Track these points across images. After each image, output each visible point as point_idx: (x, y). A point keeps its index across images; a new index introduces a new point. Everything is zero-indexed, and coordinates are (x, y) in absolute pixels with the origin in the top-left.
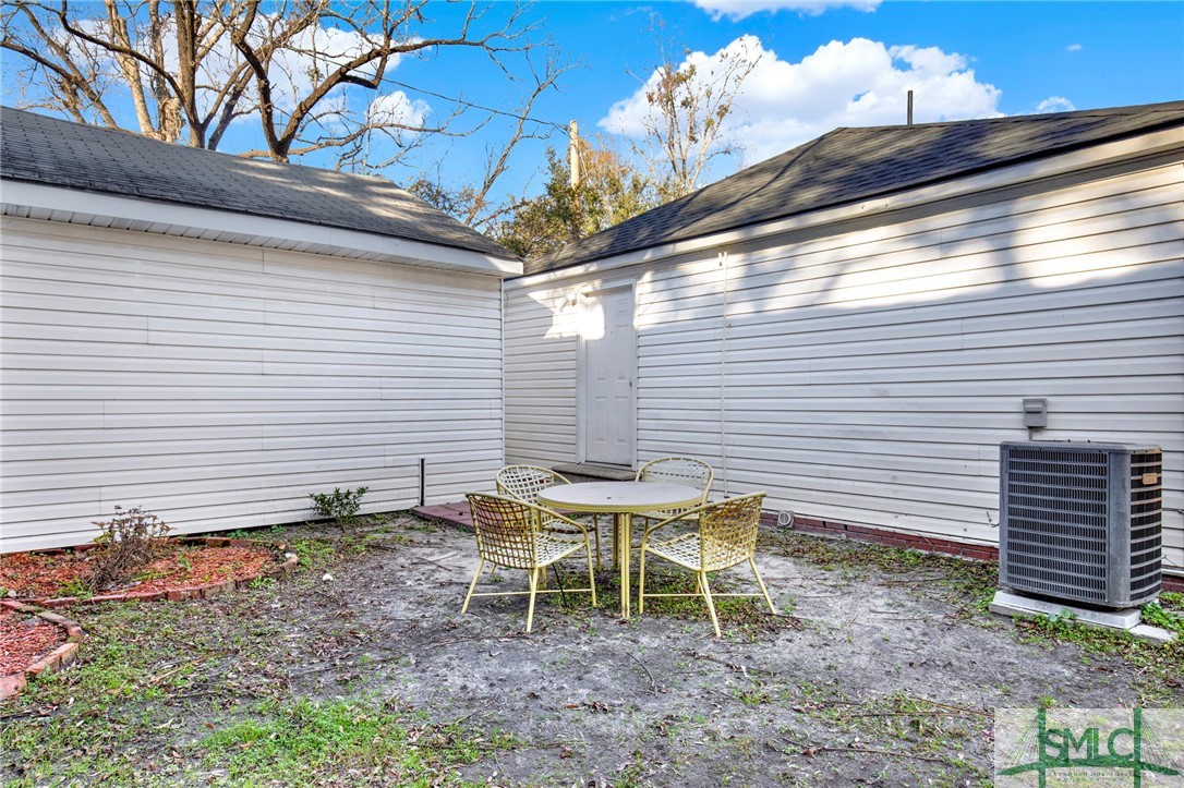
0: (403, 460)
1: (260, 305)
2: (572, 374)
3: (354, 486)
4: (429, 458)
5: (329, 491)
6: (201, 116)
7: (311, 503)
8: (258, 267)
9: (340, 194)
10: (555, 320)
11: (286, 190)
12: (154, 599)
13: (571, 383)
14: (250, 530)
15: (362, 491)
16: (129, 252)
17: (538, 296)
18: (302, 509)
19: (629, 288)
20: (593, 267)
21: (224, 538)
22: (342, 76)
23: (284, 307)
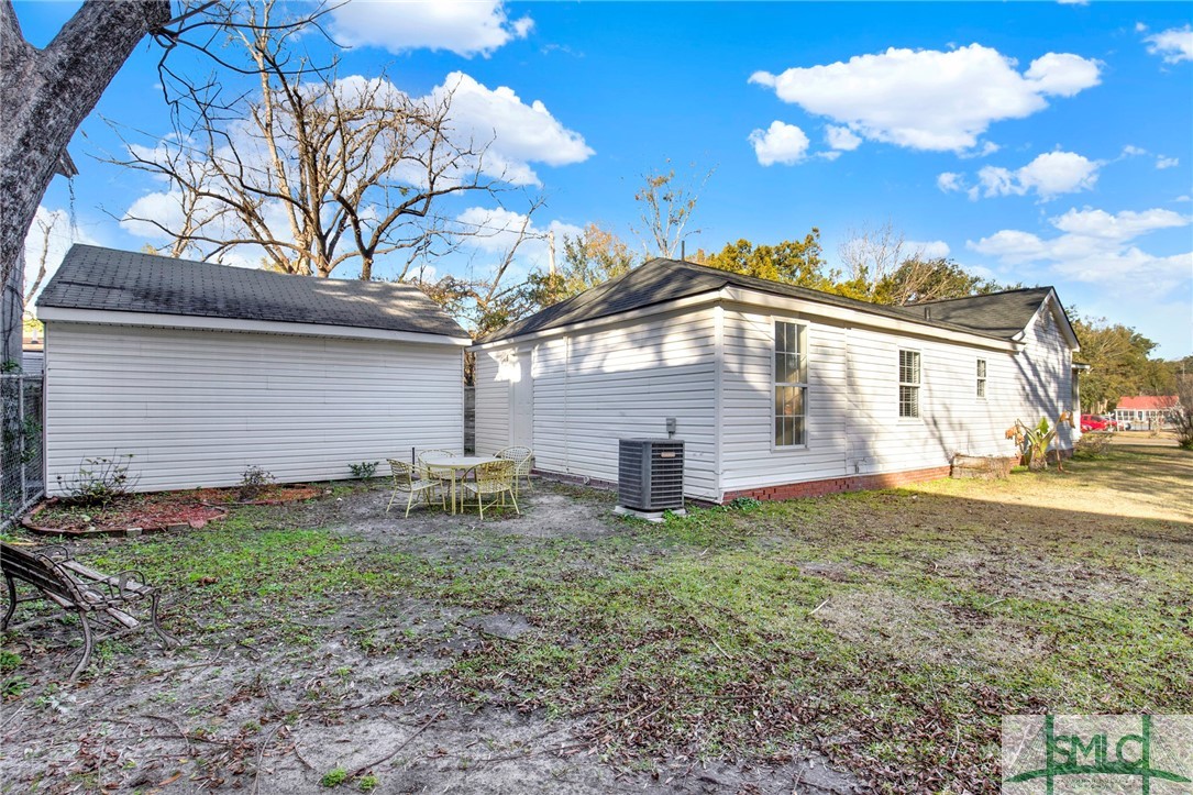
0: (403, 448)
1: (323, 368)
2: (506, 400)
3: (373, 462)
4: (417, 447)
5: (359, 464)
6: (324, 232)
7: (350, 469)
8: (322, 349)
9: (372, 300)
10: (500, 369)
11: (344, 302)
12: (262, 504)
13: (506, 405)
14: (318, 482)
15: (377, 464)
16: (258, 345)
17: (492, 354)
18: (346, 473)
19: (529, 353)
20: (512, 340)
21: (304, 485)
22: (402, 210)
23: (336, 368)
